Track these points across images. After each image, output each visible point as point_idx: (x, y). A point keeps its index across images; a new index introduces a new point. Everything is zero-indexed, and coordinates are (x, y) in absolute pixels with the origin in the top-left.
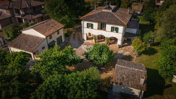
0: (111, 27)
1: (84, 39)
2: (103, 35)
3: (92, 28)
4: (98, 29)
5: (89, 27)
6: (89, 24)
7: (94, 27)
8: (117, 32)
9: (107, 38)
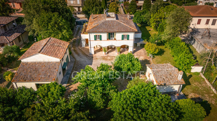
0: (122, 35)
1: (91, 53)
2: (114, 44)
3: (101, 40)
4: (107, 39)
5: (97, 39)
6: (97, 36)
7: (103, 39)
8: (128, 39)
9: (118, 47)
